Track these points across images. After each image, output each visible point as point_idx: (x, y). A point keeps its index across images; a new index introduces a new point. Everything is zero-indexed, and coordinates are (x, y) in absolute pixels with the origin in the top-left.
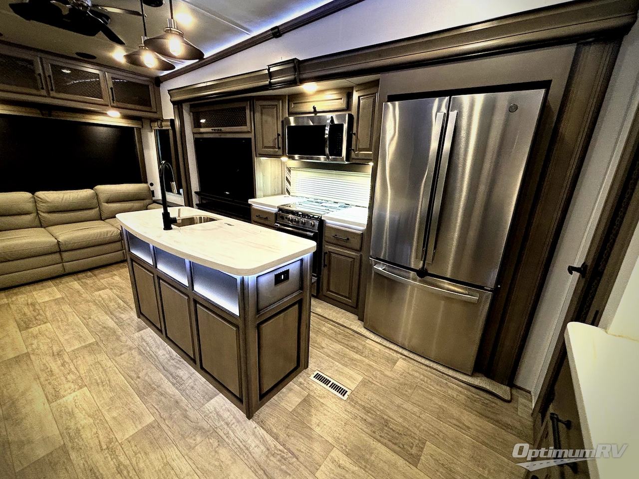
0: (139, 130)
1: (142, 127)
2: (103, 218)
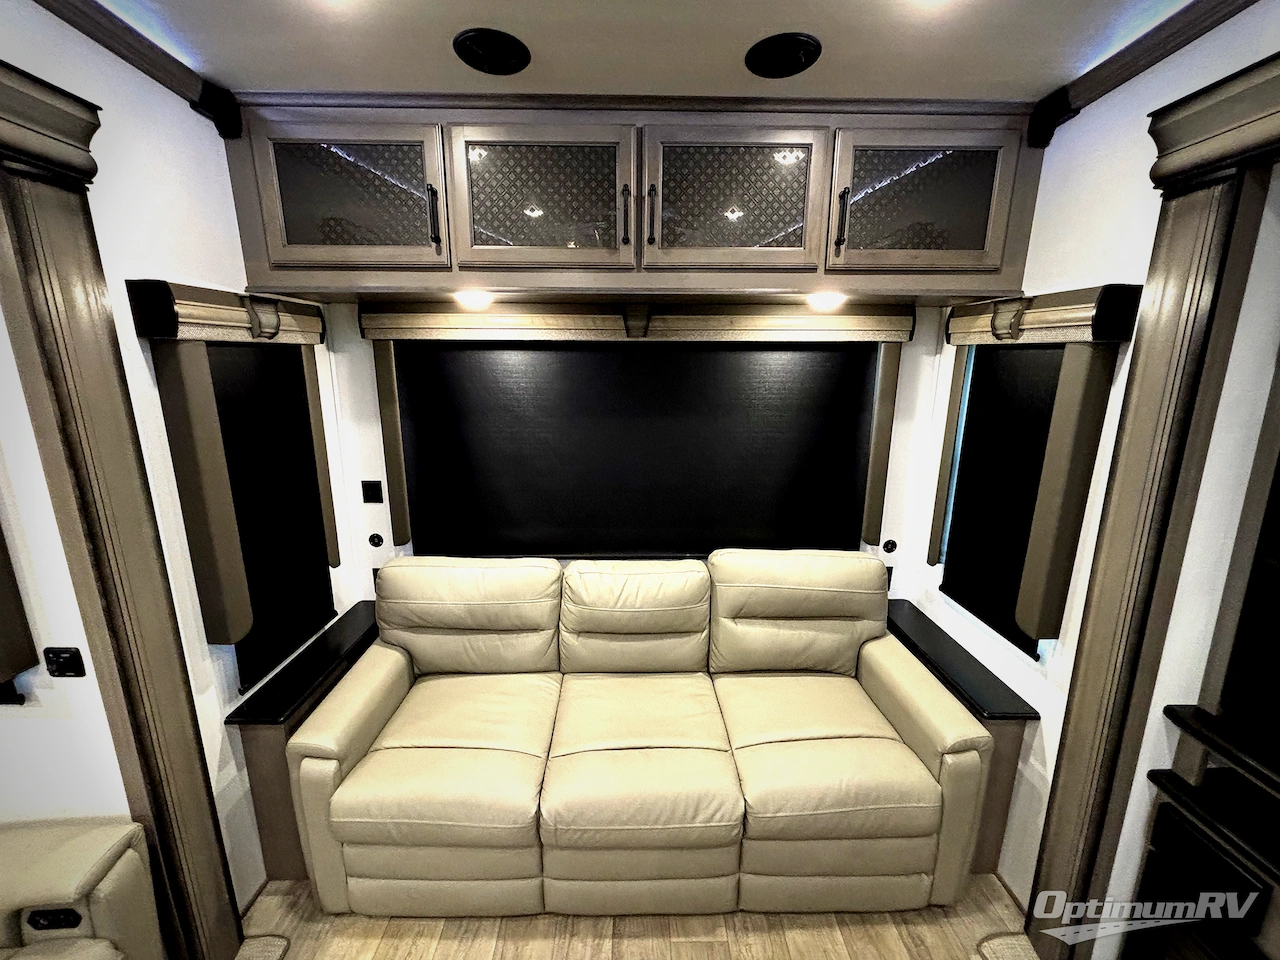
0: (896, 349)
1: (911, 339)
2: (714, 666)
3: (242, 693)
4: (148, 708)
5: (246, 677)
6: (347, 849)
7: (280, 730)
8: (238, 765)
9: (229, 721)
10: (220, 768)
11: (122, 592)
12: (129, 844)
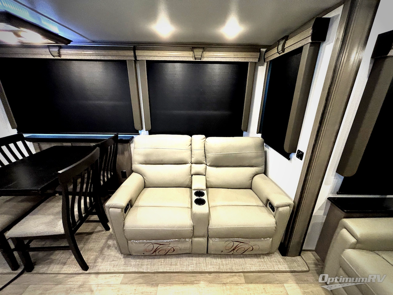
3: (338, 193)
4: (309, 177)
5: (342, 190)
6: (341, 269)
7: (343, 214)
8: (324, 213)
9: (329, 199)
10: (319, 209)
11: (320, 142)
12: (289, 205)
